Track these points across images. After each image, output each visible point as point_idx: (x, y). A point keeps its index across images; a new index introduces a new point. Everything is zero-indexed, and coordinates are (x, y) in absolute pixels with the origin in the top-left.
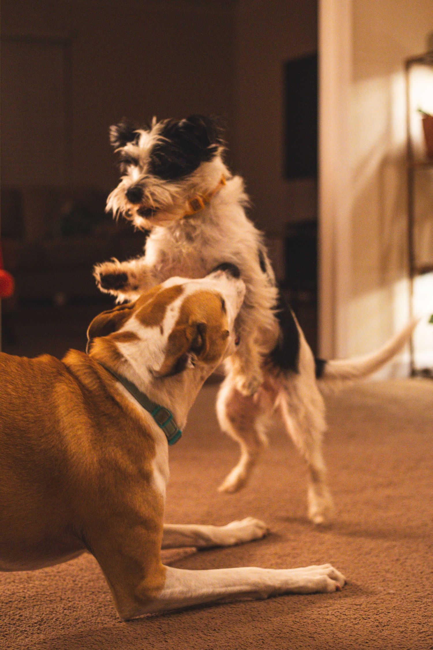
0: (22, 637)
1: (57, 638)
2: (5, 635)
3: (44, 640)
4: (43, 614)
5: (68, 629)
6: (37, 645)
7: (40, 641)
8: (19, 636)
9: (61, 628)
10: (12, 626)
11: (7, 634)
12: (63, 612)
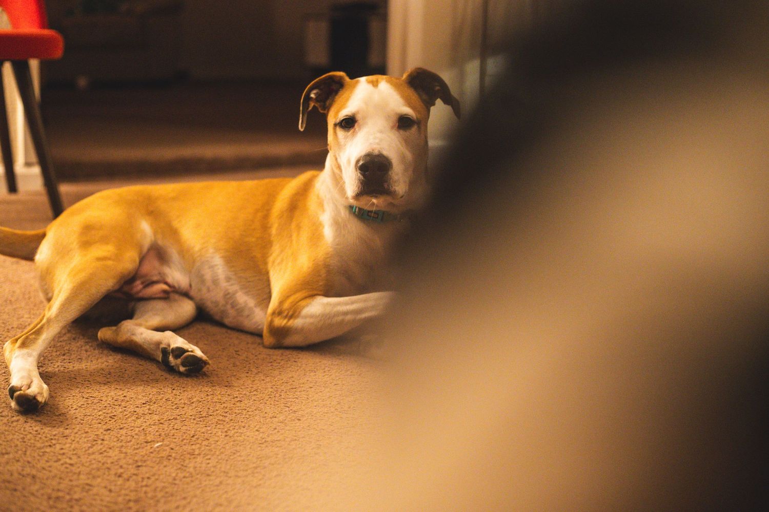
0: (133, 418)
1: (174, 419)
2: (113, 417)
3: (159, 420)
4: (150, 394)
5: (184, 409)
6: (152, 426)
7: (155, 422)
8: (129, 417)
9: (175, 408)
10: (117, 407)
11: (114, 416)
12: (172, 392)
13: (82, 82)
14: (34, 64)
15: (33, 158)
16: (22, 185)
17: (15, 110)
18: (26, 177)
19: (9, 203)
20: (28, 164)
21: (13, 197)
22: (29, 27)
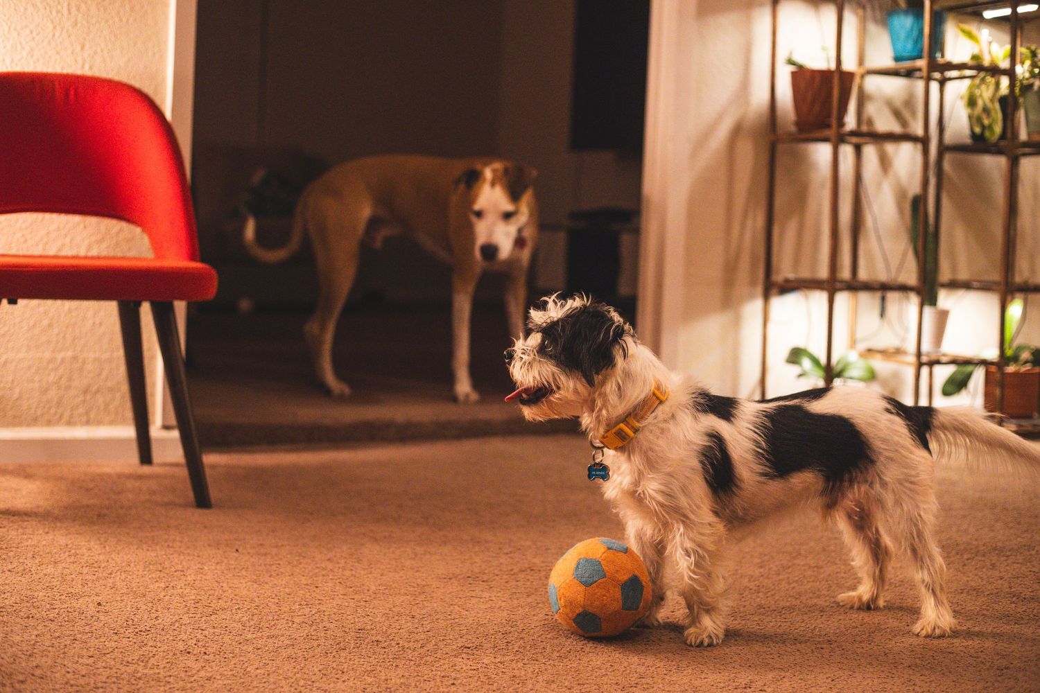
13: (245, 304)
14: (180, 307)
15: (173, 421)
16: (157, 455)
17: (153, 372)
18: (162, 441)
19: (140, 477)
20: (166, 427)
21: (146, 469)
22: (176, 260)
